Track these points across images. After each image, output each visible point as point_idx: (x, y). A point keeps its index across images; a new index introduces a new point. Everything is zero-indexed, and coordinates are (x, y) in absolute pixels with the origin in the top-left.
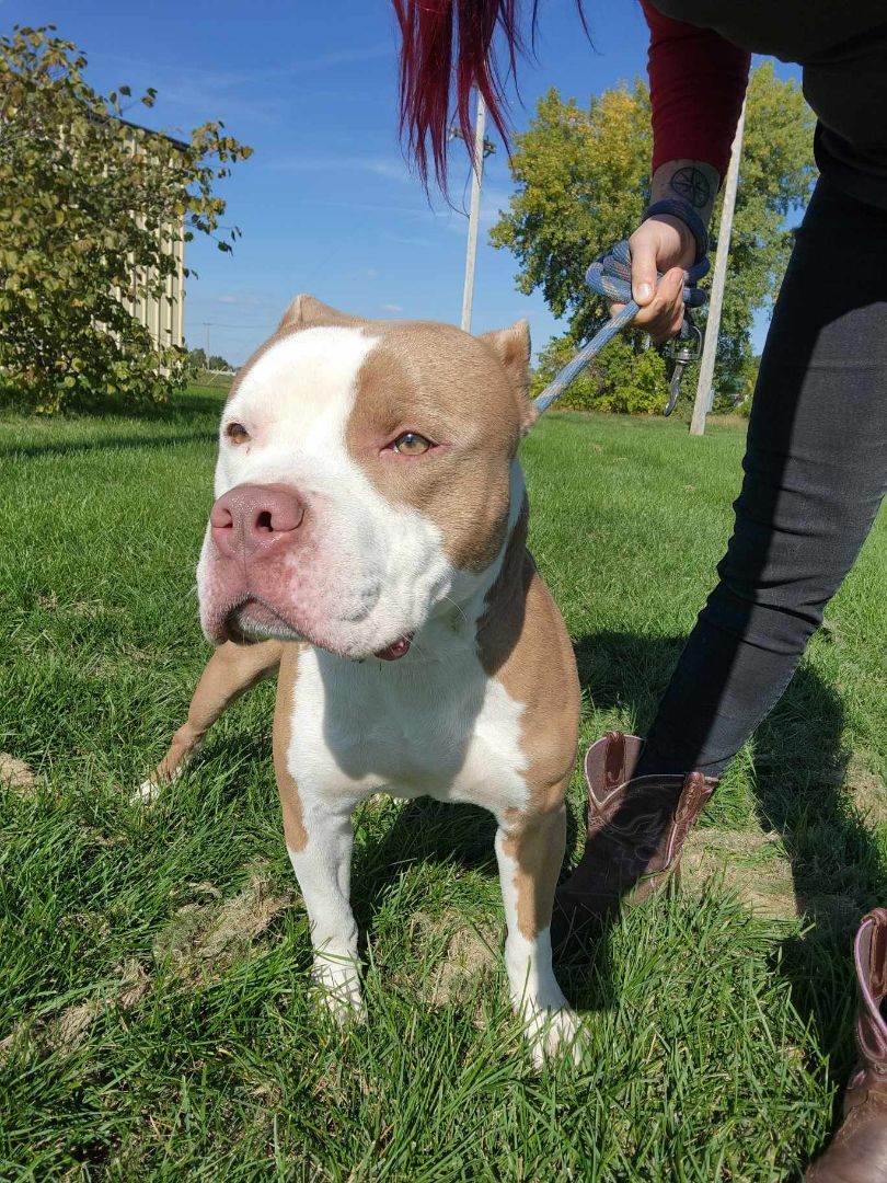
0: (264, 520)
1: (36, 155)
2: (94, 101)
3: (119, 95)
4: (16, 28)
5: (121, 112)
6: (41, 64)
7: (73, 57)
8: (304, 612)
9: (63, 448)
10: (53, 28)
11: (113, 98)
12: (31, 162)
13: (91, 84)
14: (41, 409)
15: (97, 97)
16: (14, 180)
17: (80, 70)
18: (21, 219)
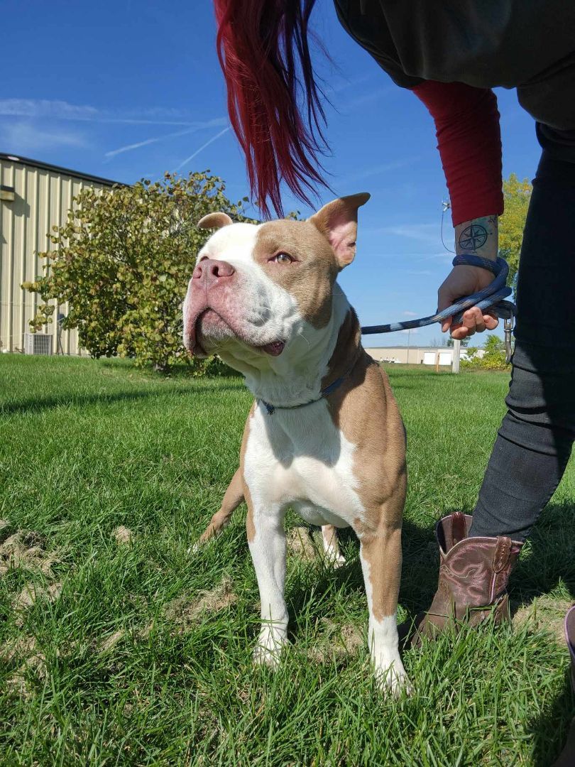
0: (215, 271)
1: (199, 237)
2: (230, 207)
3: (243, 202)
4: (191, 174)
5: (244, 211)
6: (203, 190)
7: (219, 185)
8: (231, 313)
9: (200, 391)
10: (209, 171)
11: (240, 204)
12: (196, 241)
13: (228, 198)
14: (196, 374)
15: (231, 205)
16: (187, 250)
17: (223, 191)
18: (189, 270)
